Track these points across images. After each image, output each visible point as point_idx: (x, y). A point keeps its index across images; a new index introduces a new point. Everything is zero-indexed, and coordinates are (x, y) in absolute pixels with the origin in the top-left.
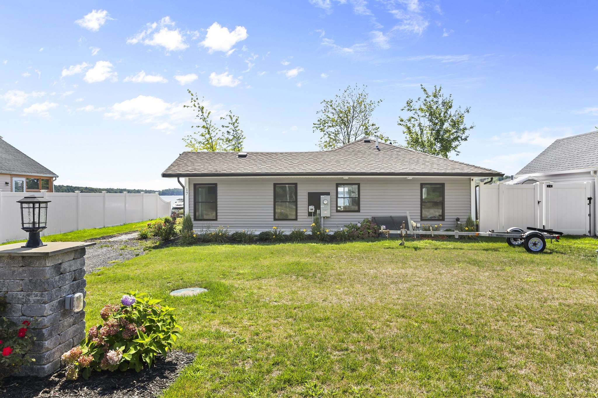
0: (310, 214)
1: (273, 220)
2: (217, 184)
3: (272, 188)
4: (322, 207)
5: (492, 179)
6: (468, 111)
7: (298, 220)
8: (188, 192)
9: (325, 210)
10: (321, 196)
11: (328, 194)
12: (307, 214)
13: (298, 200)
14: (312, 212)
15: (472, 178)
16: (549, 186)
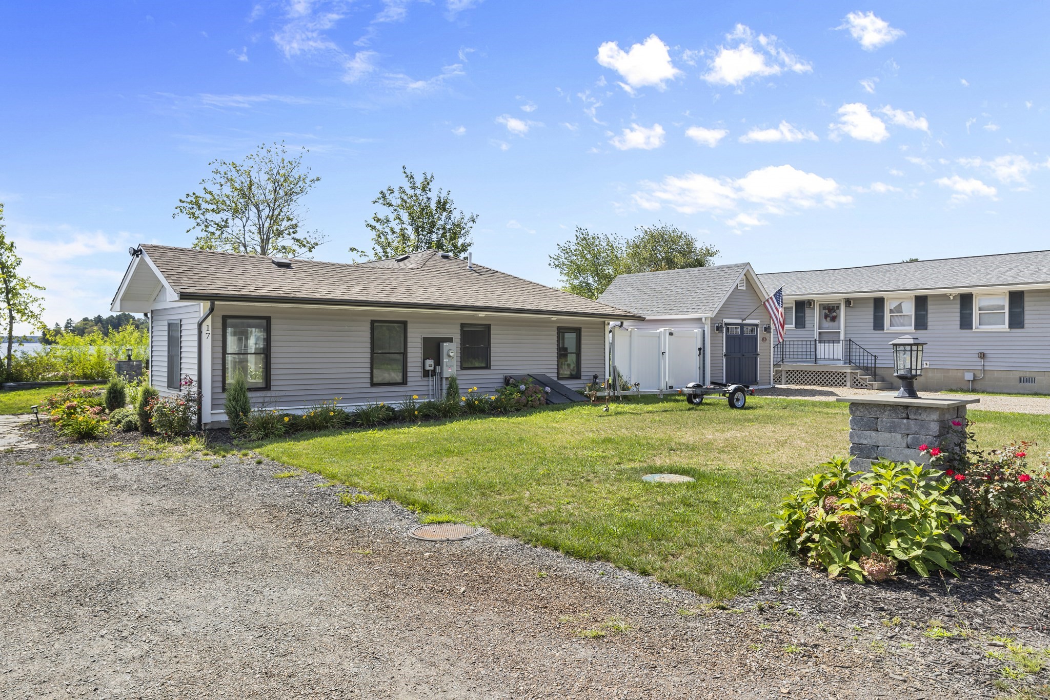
0: (426, 374)
1: (369, 385)
2: (270, 317)
3: (368, 329)
4: (446, 362)
5: (622, 323)
6: (473, 221)
7: (409, 384)
8: (210, 332)
9: (450, 367)
10: (445, 344)
11: (450, 340)
12: (421, 374)
13: (409, 350)
14: (429, 371)
15: (607, 321)
16: (671, 334)
